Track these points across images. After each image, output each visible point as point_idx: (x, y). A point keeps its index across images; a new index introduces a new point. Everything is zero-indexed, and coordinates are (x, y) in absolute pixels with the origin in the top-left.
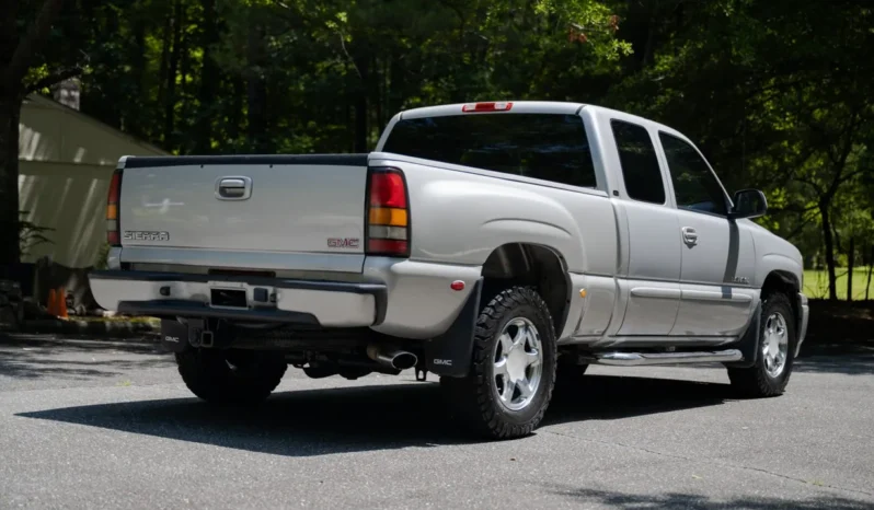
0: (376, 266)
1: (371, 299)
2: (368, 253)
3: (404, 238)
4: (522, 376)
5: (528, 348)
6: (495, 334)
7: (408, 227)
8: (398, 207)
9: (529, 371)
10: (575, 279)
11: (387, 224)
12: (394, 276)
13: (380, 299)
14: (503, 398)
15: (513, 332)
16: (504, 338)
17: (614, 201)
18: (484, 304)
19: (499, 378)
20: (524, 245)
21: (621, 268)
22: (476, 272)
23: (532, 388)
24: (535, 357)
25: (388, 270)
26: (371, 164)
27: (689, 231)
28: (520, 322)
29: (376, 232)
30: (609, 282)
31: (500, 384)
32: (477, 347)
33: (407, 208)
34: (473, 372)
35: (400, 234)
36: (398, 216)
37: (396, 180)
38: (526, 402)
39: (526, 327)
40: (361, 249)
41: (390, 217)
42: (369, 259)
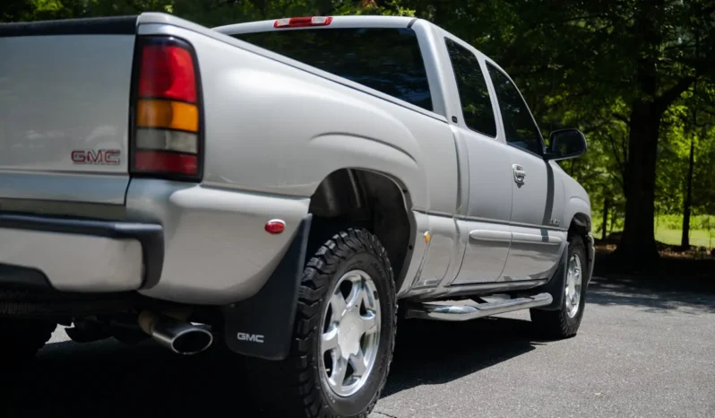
0: (149, 194)
1: (136, 247)
2: (134, 174)
3: (194, 150)
4: (356, 348)
5: (364, 311)
6: (325, 295)
7: (200, 133)
8: (183, 100)
9: (364, 341)
10: (420, 219)
11: (166, 126)
12: (177, 211)
13: (152, 247)
14: (331, 380)
15: (346, 289)
16: (335, 300)
17: (453, 128)
18: (311, 253)
19: (328, 354)
20: (354, 171)
21: (462, 207)
22: (301, 208)
23: (367, 363)
24: (373, 321)
25: (167, 202)
26: (142, 31)
27: (518, 168)
28: (355, 276)
29: (148, 140)
30: (447, 223)
31: (329, 364)
32: (300, 315)
33: (199, 104)
34: (294, 352)
35: (187, 144)
36: (184, 115)
37: (181, 58)
38: (359, 384)
39: (363, 283)
40: (124, 168)
41: (170, 116)
42: (136, 183)
